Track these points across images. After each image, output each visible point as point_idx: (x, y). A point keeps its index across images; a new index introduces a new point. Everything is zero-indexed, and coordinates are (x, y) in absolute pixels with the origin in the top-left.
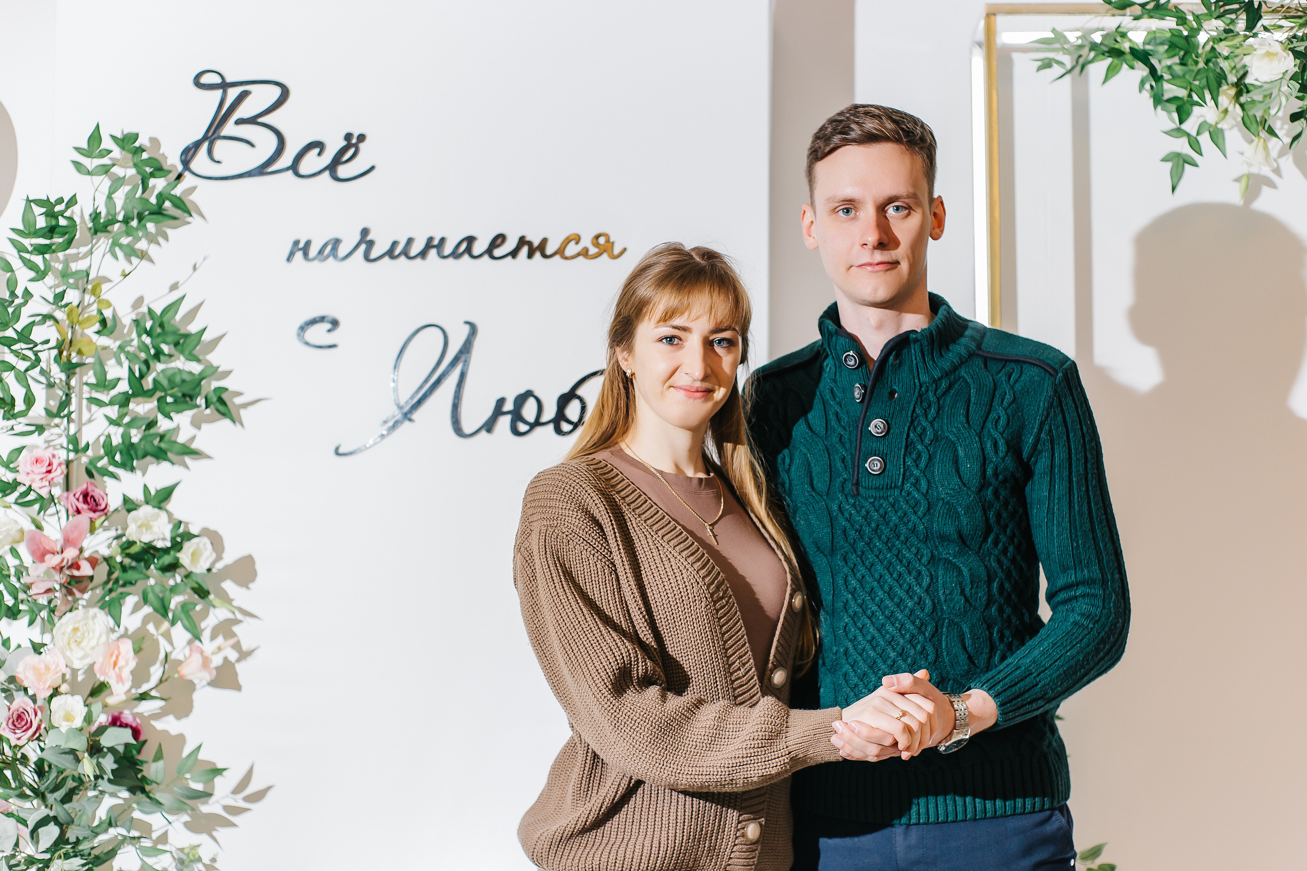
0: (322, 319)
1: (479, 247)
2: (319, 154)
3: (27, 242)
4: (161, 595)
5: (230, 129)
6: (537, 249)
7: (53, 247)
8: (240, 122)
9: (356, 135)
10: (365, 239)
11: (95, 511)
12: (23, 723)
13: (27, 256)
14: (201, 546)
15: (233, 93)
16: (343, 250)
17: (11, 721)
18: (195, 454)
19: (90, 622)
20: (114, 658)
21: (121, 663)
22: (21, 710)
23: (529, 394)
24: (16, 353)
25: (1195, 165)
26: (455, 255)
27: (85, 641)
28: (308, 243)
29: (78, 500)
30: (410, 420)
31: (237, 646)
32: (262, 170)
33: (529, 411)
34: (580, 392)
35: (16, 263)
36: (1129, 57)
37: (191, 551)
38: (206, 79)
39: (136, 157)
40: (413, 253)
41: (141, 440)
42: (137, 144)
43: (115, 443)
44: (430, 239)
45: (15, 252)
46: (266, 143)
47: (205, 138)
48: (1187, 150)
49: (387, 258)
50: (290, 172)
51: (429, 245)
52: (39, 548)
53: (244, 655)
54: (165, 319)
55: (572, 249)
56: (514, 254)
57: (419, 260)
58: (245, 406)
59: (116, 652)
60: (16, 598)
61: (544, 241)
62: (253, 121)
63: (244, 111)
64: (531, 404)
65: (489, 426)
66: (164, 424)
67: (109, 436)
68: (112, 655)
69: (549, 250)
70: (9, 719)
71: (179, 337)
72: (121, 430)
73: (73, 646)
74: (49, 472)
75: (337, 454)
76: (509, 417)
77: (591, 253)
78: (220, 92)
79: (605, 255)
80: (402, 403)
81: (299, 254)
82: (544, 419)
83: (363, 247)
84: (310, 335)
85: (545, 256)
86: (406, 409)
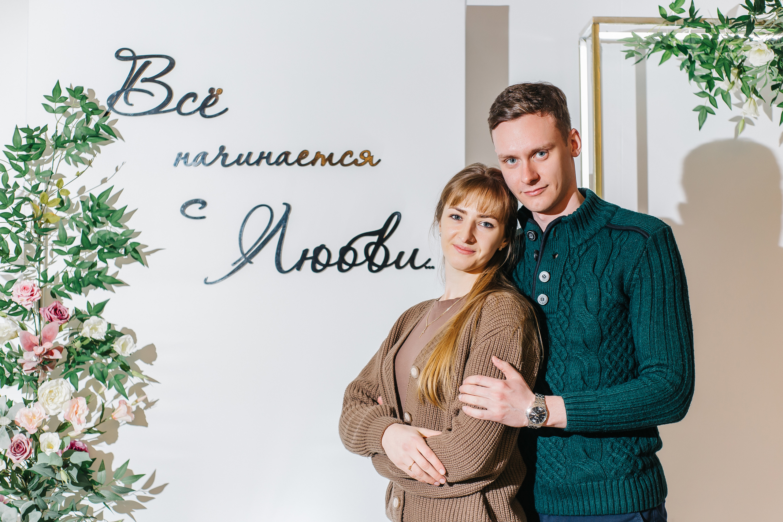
0: (196, 201)
2: (193, 101)
3: (15, 154)
4: (101, 370)
5: (138, 84)
6: (326, 160)
7: (31, 157)
8: (145, 80)
9: (216, 89)
10: (222, 153)
11: (61, 319)
12: (21, 450)
13: (15, 162)
14: (127, 340)
15: (140, 63)
16: (208, 160)
17: (13, 448)
18: (119, 283)
19: (60, 387)
20: (75, 409)
21: (80, 412)
22: (19, 441)
23: (323, 247)
24: (11, 223)
25: (713, 113)
26: (277, 163)
27: (56, 398)
28: (187, 155)
29: (51, 312)
30: (251, 263)
31: (145, 400)
32: (158, 110)
33: (323, 257)
34: (353, 246)
35: (8, 166)
36: (675, 49)
37: (121, 343)
38: (123, 54)
39: (82, 102)
40: (252, 161)
41: (87, 275)
42: (83, 94)
43: (70, 276)
44: (262, 153)
45: (7, 160)
46: (161, 94)
47: (123, 89)
48: (708, 104)
49: (236, 164)
50: (176, 112)
51: (261, 156)
52: (28, 343)
53: (149, 405)
54: (101, 201)
55: (348, 160)
56: (313, 163)
57: (255, 166)
58: (149, 253)
59: (76, 405)
60: (11, 372)
61: (331, 155)
62: (152, 80)
63: (148, 73)
64: (324, 253)
65: (298, 266)
66: (101, 265)
67: (66, 273)
68: (74, 407)
69: (335, 160)
70: (12, 447)
71: (109, 212)
72: (74, 269)
73: (49, 402)
74: (32, 295)
75: (206, 283)
76: (310, 261)
77: (359, 162)
78: (132, 62)
79: (368, 163)
80: (245, 252)
81: (181, 162)
82: (332, 262)
83: (221, 157)
84: (188, 211)
85: (332, 164)
86: (247, 256)
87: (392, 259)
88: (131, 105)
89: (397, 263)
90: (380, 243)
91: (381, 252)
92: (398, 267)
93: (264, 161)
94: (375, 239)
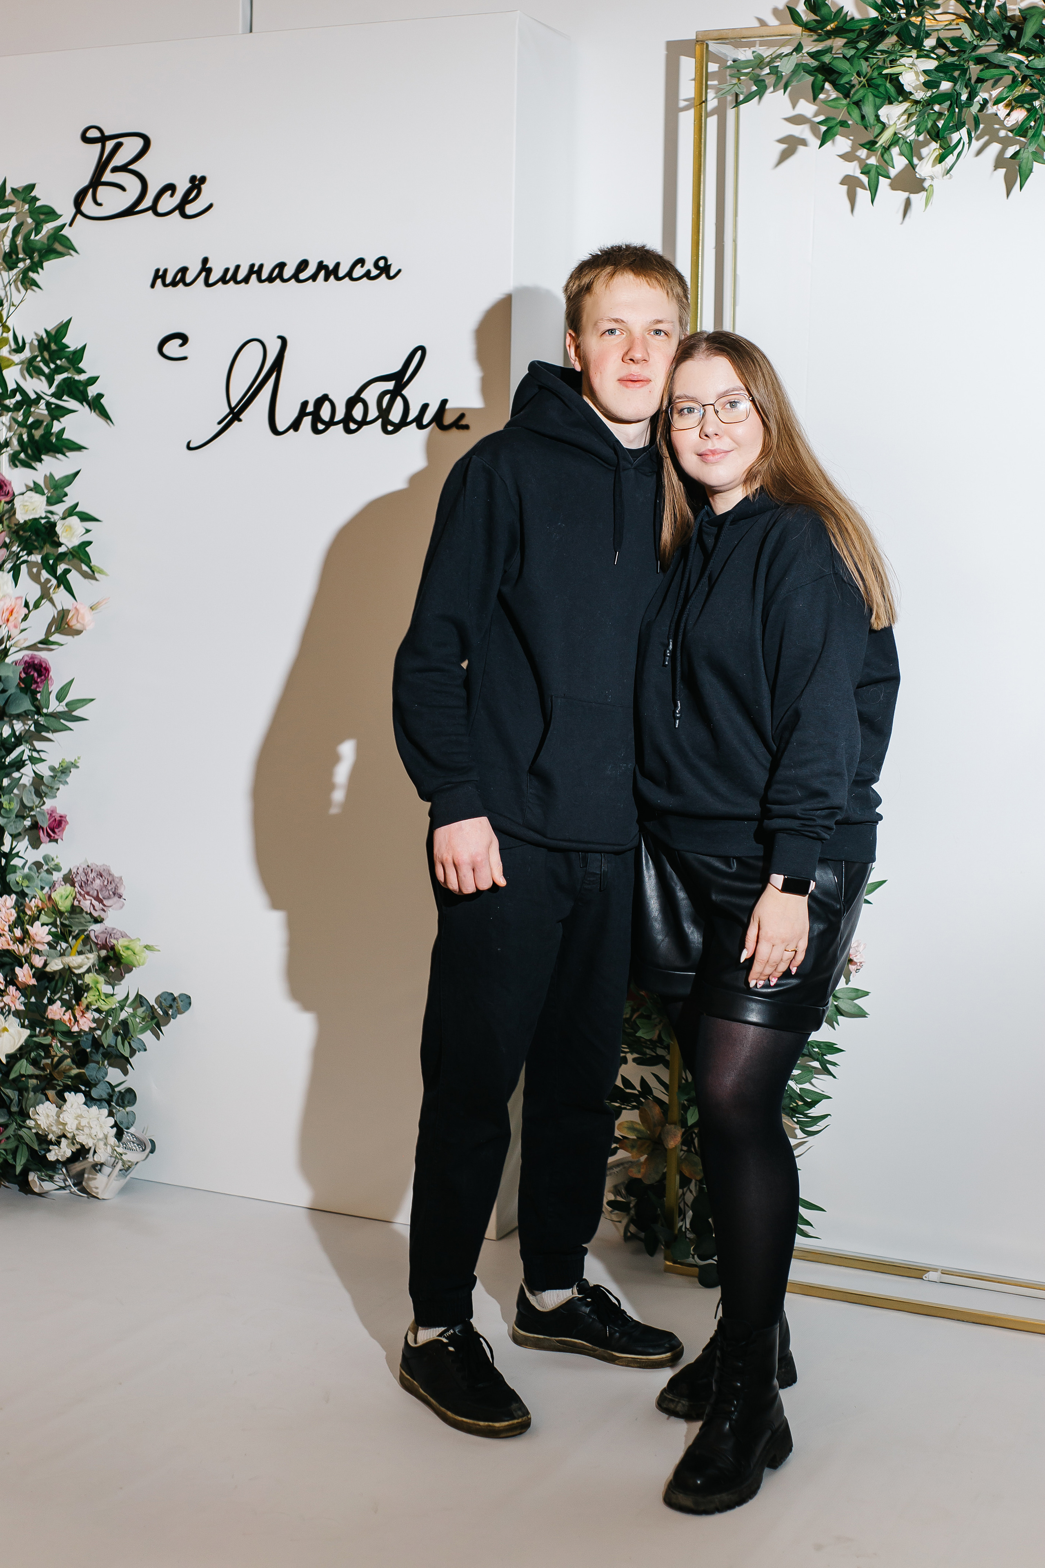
0: (176, 336)
1: (288, 272)
2: (172, 195)
5: (108, 176)
6: (330, 272)
8: (115, 170)
9: (198, 177)
10: (206, 269)
14: (73, 523)
15: (110, 145)
16: (188, 279)
18: (81, 448)
23: (325, 398)
25: (888, 177)
26: (270, 279)
28: (166, 271)
30: (240, 420)
32: (130, 212)
33: (325, 412)
34: (362, 396)
38: (93, 134)
39: (31, 206)
40: (239, 278)
41: (43, 438)
42: (33, 194)
44: (252, 266)
46: (133, 186)
47: (91, 184)
49: (220, 283)
50: (150, 212)
51: (251, 271)
54: (58, 337)
55: (358, 272)
56: (314, 277)
57: (243, 284)
61: (338, 265)
62: (124, 168)
63: (118, 160)
64: (326, 407)
65: (295, 425)
66: (56, 426)
69: (341, 274)
71: (69, 354)
75: (189, 448)
76: (310, 417)
77: (372, 275)
78: (99, 145)
79: (384, 276)
80: (233, 405)
81: (159, 281)
82: (336, 420)
83: (204, 274)
84: (168, 349)
85: (338, 279)
86: (235, 411)
87: (413, 415)
88: (100, 205)
89: (418, 420)
90: (396, 392)
91: (399, 403)
92: (421, 426)
93: (254, 277)
94: (390, 385)
